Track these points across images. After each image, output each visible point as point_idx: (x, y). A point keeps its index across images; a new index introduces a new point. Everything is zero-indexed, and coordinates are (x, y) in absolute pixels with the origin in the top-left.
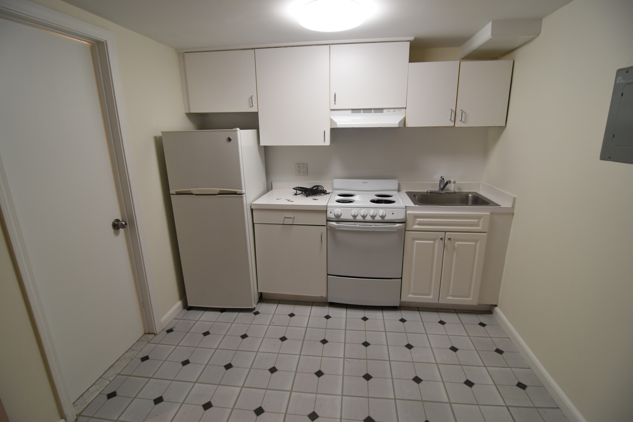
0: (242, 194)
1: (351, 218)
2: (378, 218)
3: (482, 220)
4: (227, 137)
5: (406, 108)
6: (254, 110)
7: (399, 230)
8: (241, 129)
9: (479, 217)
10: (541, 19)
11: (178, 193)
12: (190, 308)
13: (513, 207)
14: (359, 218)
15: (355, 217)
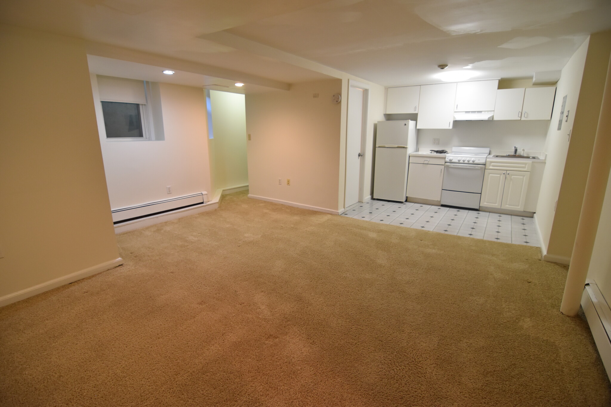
0: (407, 148)
1: (457, 161)
2: (471, 162)
3: (527, 165)
4: (404, 124)
5: (494, 111)
6: (416, 112)
7: (481, 168)
8: (411, 120)
10: (561, 71)
11: (379, 147)
12: (374, 199)
13: (545, 159)
14: (461, 161)
15: (459, 161)
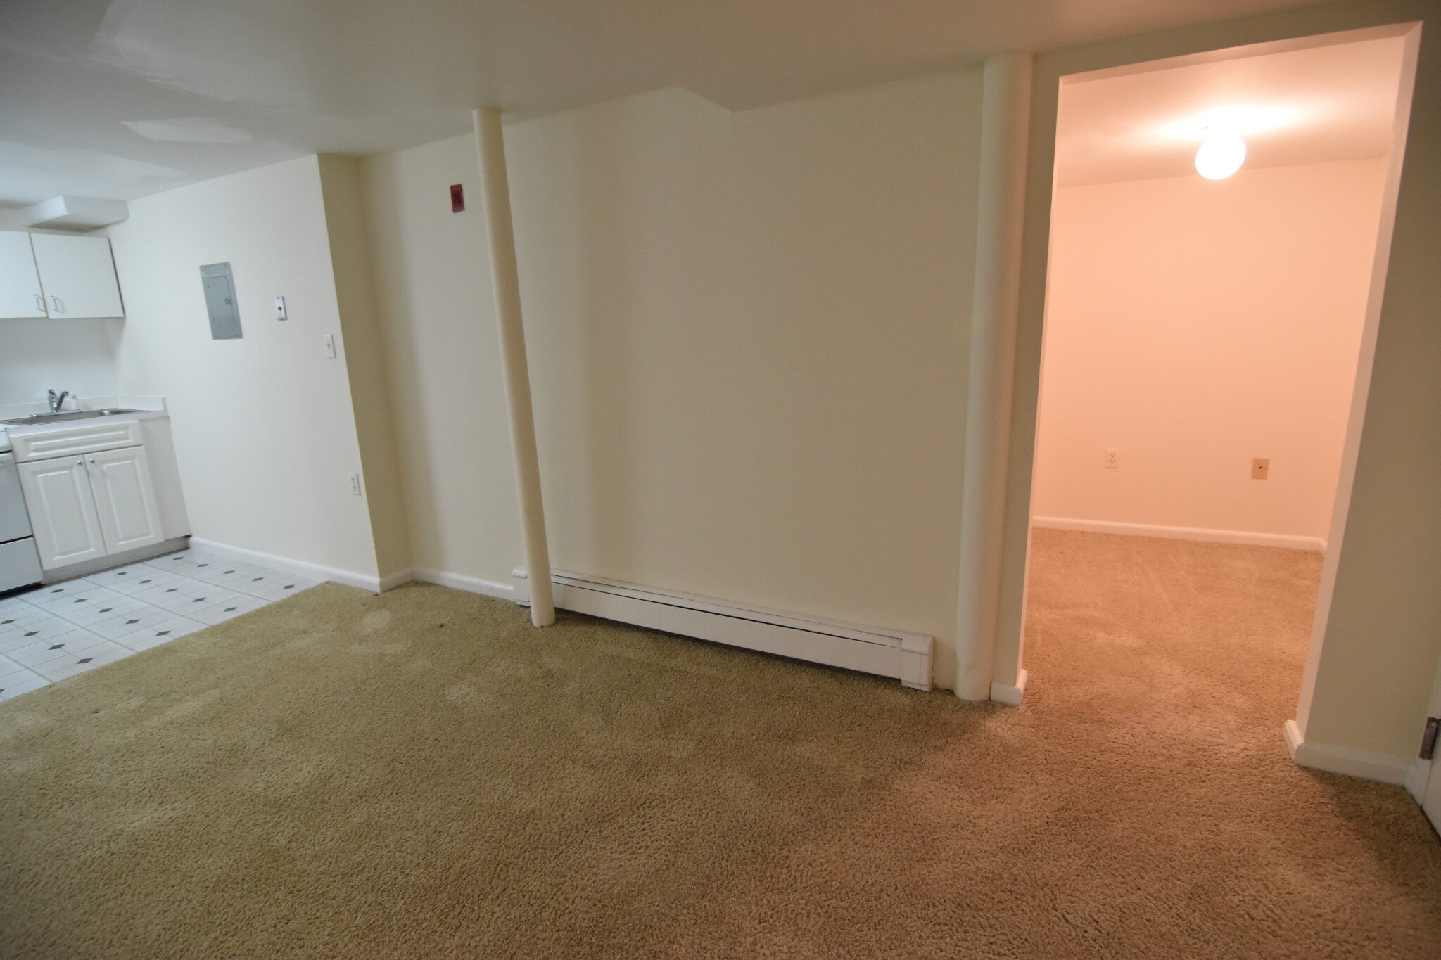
3: (130, 430)
7: (5, 462)
9: (125, 428)
10: (126, 202)
13: (165, 410)
